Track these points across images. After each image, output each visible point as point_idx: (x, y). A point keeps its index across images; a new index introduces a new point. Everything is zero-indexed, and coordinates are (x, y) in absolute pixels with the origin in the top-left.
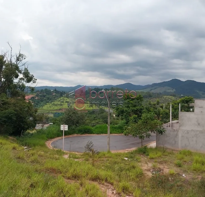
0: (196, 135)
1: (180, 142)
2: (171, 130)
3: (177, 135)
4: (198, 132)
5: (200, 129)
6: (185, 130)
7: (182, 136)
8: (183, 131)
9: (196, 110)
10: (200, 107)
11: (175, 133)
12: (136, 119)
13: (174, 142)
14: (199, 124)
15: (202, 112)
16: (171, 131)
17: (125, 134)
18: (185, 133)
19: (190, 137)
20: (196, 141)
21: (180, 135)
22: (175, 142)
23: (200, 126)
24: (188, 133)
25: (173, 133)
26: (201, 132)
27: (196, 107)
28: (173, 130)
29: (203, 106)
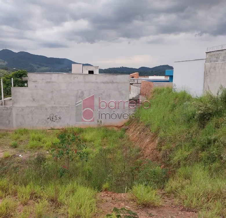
0: (31, 111)
1: (14, 122)
2: (4, 108)
3: (10, 114)
4: (33, 108)
5: (36, 105)
6: (20, 107)
7: (17, 114)
8: (18, 109)
9: (30, 84)
10: (33, 82)
11: (9, 111)
13: (7, 122)
14: (34, 100)
15: (36, 86)
16: (4, 110)
18: (19, 110)
19: (26, 114)
20: (32, 118)
21: (14, 112)
22: (9, 121)
23: (35, 101)
24: (23, 110)
25: (6, 112)
26: (37, 108)
27: (30, 81)
28: (6, 109)
29: (37, 80)
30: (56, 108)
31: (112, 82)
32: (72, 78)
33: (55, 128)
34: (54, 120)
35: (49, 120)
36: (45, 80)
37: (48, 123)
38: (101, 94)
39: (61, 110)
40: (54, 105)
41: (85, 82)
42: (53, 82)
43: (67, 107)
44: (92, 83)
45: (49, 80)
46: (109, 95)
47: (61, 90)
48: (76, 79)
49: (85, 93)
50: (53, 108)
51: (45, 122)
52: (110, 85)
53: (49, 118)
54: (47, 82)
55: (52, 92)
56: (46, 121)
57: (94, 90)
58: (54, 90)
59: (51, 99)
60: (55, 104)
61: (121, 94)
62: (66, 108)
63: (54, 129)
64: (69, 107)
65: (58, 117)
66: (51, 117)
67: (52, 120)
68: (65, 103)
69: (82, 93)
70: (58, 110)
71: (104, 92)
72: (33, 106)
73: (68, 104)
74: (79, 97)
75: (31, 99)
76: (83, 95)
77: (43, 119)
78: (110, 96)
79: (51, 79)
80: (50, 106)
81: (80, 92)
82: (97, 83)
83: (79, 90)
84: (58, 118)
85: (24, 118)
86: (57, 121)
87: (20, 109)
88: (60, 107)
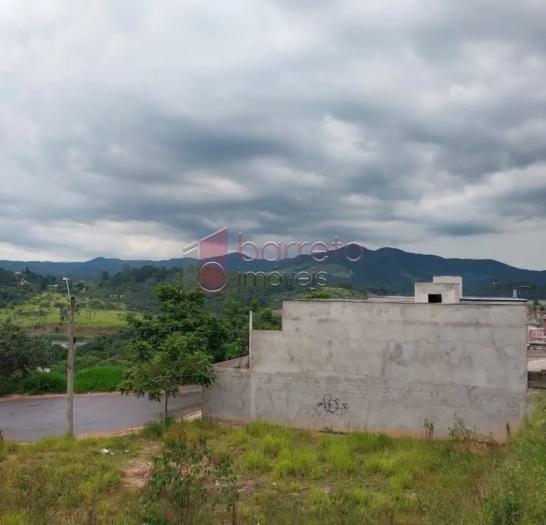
0: (286, 384)
1: (253, 405)
2: (235, 374)
3: (246, 388)
4: (291, 378)
5: (294, 370)
6: (265, 374)
7: (259, 389)
8: (261, 376)
9: (286, 324)
10: (293, 319)
11: (244, 381)
12: (144, 352)
13: (240, 405)
14: (292, 358)
15: (297, 329)
16: (234, 377)
17: (123, 390)
18: (263, 380)
19: (274, 390)
20: (287, 400)
21: (253, 387)
22: (243, 403)
23: (295, 363)
24: (270, 380)
25: (239, 382)
26: (297, 377)
27: (286, 318)
28: (239, 375)
29: (300, 317)
30: (337, 380)
31: (478, 325)
32: (375, 311)
33: (334, 430)
34: (333, 410)
35: (322, 408)
36: (316, 316)
37: (319, 415)
38: (448, 353)
39: (349, 387)
40: (334, 374)
41: (406, 323)
42: (331, 321)
43: (362, 380)
44: (424, 323)
45: (324, 317)
46: (469, 357)
47: (349, 340)
48: (383, 314)
49: (405, 348)
50: (330, 380)
51: (312, 411)
52: (471, 330)
53: (322, 404)
54: (321, 320)
55: (330, 342)
56: (315, 409)
57: (428, 342)
58: (333, 338)
59: (328, 359)
60: (335, 371)
61: (502, 356)
62: (359, 384)
63: (331, 432)
64: (366, 381)
65: (342, 402)
66: (326, 401)
67: (327, 408)
68: (357, 370)
69: (398, 347)
70: (342, 387)
71: (453, 349)
72: (290, 374)
73: (365, 373)
74: (391, 358)
75: (287, 356)
76: (401, 353)
77: (309, 405)
78: (472, 361)
79: (328, 313)
80: (325, 375)
81: (392, 345)
82: (436, 324)
83: (391, 341)
84: (341, 406)
85: (271, 398)
86: (339, 411)
87: (265, 377)
88: (346, 379)
